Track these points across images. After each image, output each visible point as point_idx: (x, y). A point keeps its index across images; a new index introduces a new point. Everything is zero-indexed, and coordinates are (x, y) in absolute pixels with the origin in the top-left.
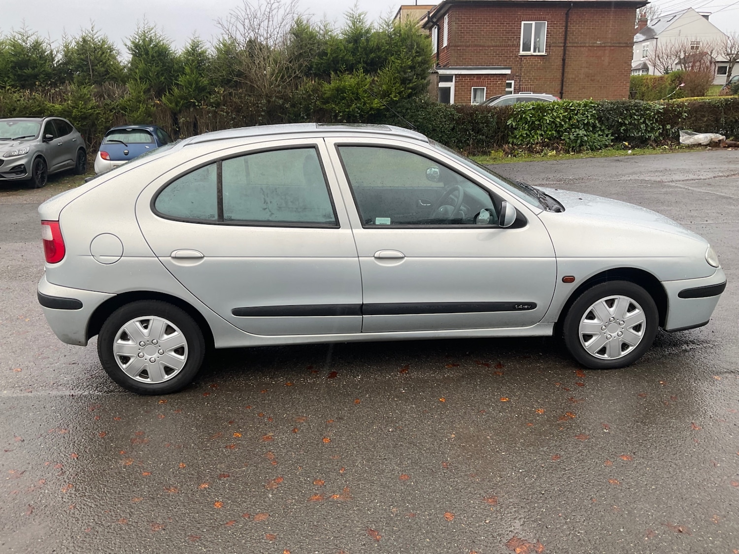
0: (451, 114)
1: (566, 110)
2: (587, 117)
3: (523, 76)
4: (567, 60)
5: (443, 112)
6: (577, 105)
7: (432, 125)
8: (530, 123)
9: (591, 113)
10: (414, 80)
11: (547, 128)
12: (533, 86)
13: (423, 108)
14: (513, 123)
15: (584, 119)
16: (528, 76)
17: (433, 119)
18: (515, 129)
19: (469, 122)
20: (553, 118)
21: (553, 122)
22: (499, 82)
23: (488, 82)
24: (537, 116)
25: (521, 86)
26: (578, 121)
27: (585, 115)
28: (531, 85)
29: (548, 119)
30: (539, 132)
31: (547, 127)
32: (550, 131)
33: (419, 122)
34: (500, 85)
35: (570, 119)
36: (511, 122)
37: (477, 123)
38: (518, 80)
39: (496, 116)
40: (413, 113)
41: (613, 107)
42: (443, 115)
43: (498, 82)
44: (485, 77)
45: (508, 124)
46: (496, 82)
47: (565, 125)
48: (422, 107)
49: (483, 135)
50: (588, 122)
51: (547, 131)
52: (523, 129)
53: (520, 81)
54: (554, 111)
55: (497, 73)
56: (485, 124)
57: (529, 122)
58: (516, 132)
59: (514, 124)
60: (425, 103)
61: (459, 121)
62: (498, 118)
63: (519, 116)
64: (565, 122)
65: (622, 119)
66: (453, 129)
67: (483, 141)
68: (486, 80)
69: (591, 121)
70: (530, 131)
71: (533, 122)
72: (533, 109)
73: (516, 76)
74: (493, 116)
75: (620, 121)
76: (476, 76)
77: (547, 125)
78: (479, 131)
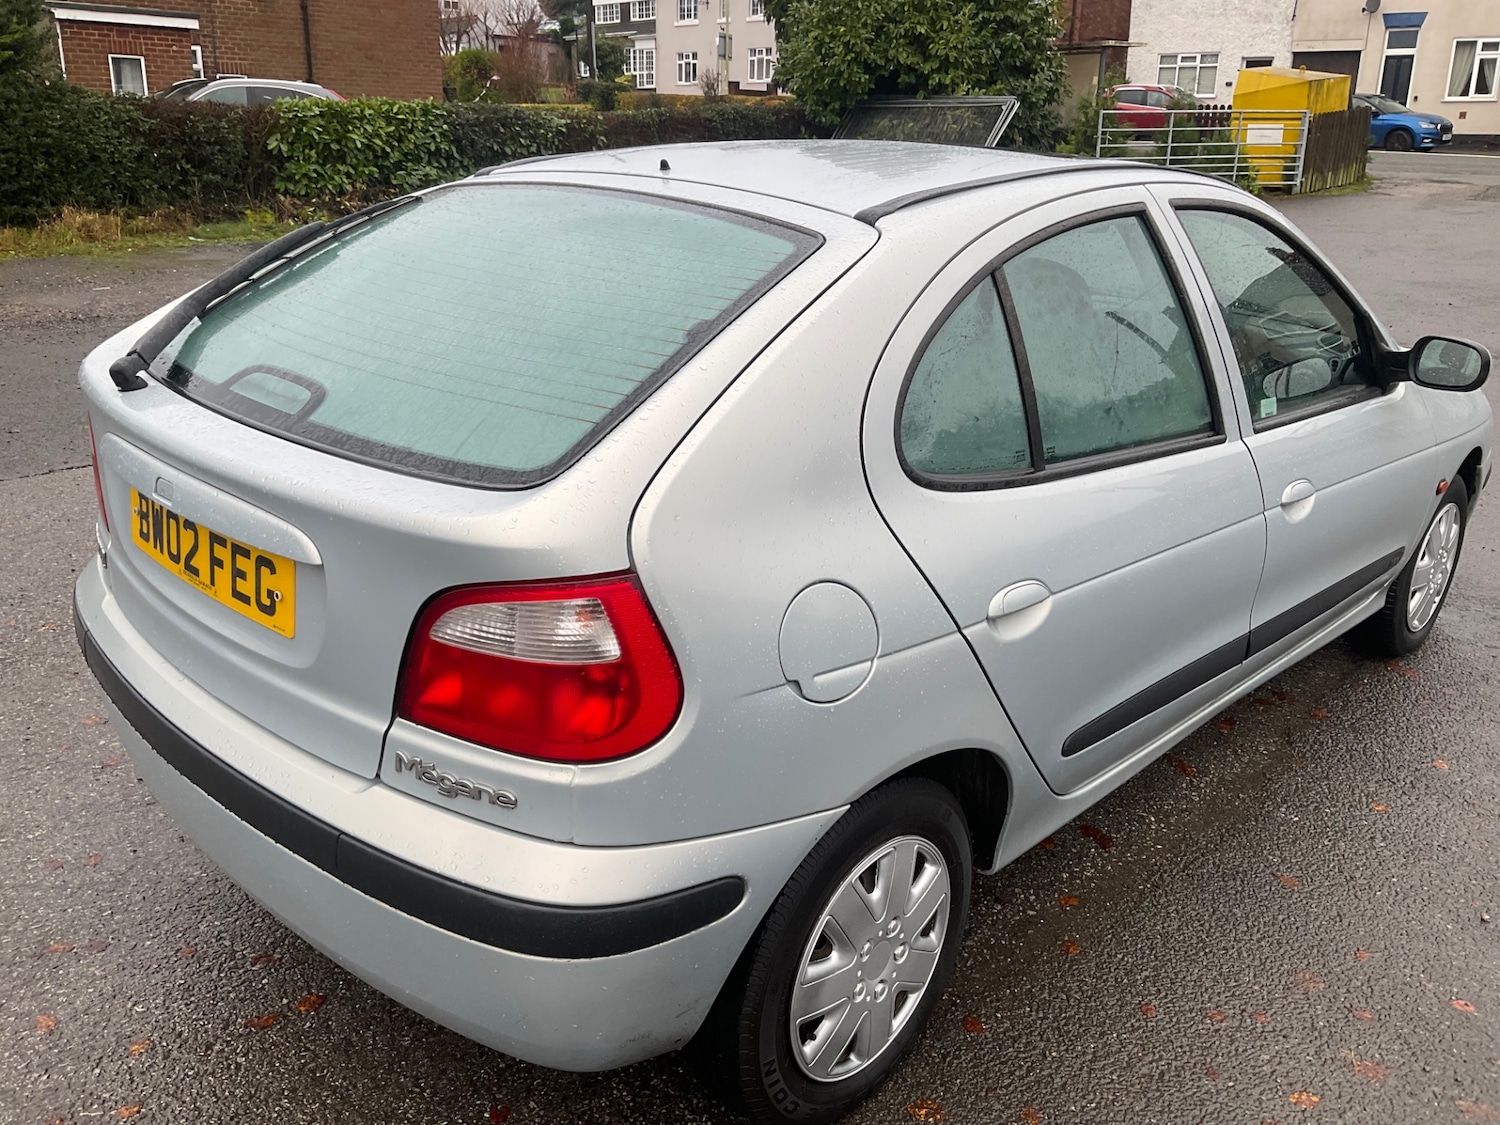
0: (131, 119)
1: (389, 120)
2: (433, 137)
3: (219, 38)
4: (310, 8)
5: (106, 113)
6: (407, 110)
7: (88, 144)
8: (321, 147)
9: (440, 130)
10: (14, 27)
11: (358, 159)
12: (246, 62)
13: (53, 101)
14: (282, 146)
15: (427, 141)
16: (231, 39)
17: (87, 130)
18: (289, 158)
19: (175, 141)
20: (367, 138)
21: (368, 147)
22: (174, 48)
23: (146, 44)
24: (331, 131)
25: (220, 61)
26: (417, 146)
27: (428, 134)
28: (240, 59)
29: (358, 138)
30: (343, 168)
31: (356, 156)
32: (365, 166)
33: (49, 136)
34: (179, 55)
35: (400, 140)
36: (275, 144)
37: (198, 143)
38: (210, 46)
39: (239, 128)
40: (26, 112)
41: (477, 118)
42: (109, 120)
43: (171, 46)
44: (136, 32)
45: (270, 148)
46: (166, 46)
47: (392, 155)
48: (49, 98)
49: (215, 172)
50: (438, 149)
51: (358, 165)
52: (307, 159)
53: (215, 48)
54: (366, 121)
55: (166, 25)
56: (218, 147)
57: (318, 144)
58: (291, 167)
59: (284, 148)
60: (53, 86)
61: (154, 139)
62: (246, 133)
63: (294, 130)
64: (392, 147)
65: (498, 143)
66: (139, 158)
67: (218, 187)
68: (142, 40)
69: (442, 146)
70: (323, 165)
71: (327, 145)
72: (322, 115)
73: (204, 36)
74: (233, 127)
75: (496, 147)
76: (115, 28)
77: (356, 152)
78: (202, 164)
